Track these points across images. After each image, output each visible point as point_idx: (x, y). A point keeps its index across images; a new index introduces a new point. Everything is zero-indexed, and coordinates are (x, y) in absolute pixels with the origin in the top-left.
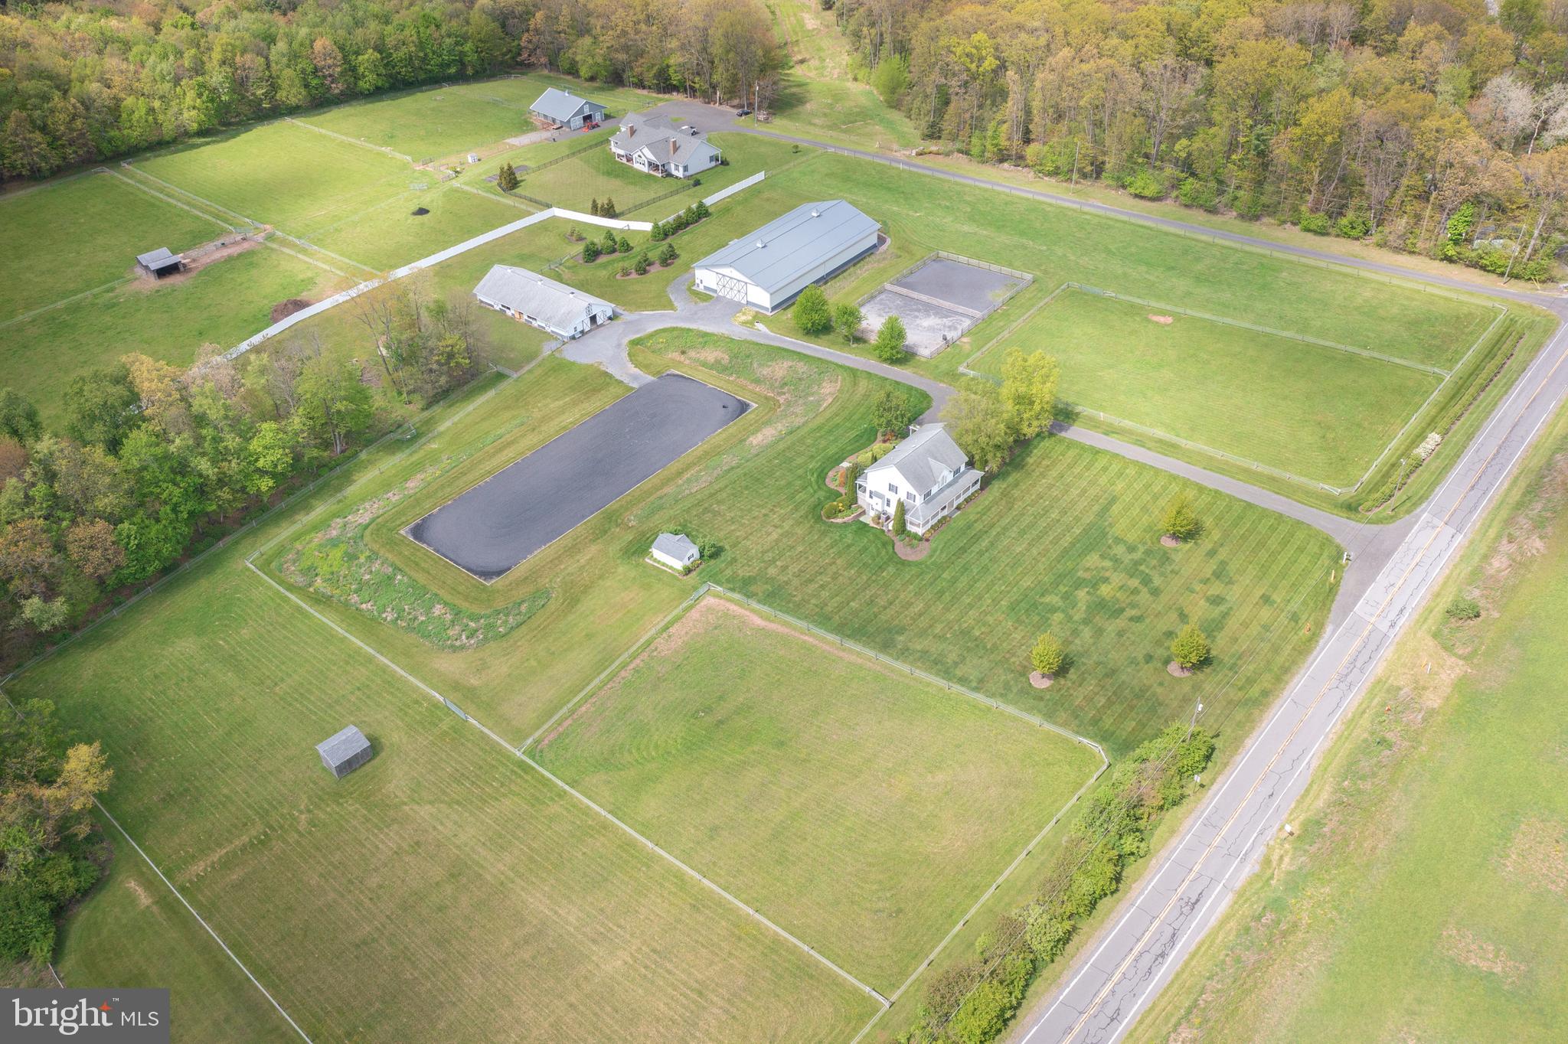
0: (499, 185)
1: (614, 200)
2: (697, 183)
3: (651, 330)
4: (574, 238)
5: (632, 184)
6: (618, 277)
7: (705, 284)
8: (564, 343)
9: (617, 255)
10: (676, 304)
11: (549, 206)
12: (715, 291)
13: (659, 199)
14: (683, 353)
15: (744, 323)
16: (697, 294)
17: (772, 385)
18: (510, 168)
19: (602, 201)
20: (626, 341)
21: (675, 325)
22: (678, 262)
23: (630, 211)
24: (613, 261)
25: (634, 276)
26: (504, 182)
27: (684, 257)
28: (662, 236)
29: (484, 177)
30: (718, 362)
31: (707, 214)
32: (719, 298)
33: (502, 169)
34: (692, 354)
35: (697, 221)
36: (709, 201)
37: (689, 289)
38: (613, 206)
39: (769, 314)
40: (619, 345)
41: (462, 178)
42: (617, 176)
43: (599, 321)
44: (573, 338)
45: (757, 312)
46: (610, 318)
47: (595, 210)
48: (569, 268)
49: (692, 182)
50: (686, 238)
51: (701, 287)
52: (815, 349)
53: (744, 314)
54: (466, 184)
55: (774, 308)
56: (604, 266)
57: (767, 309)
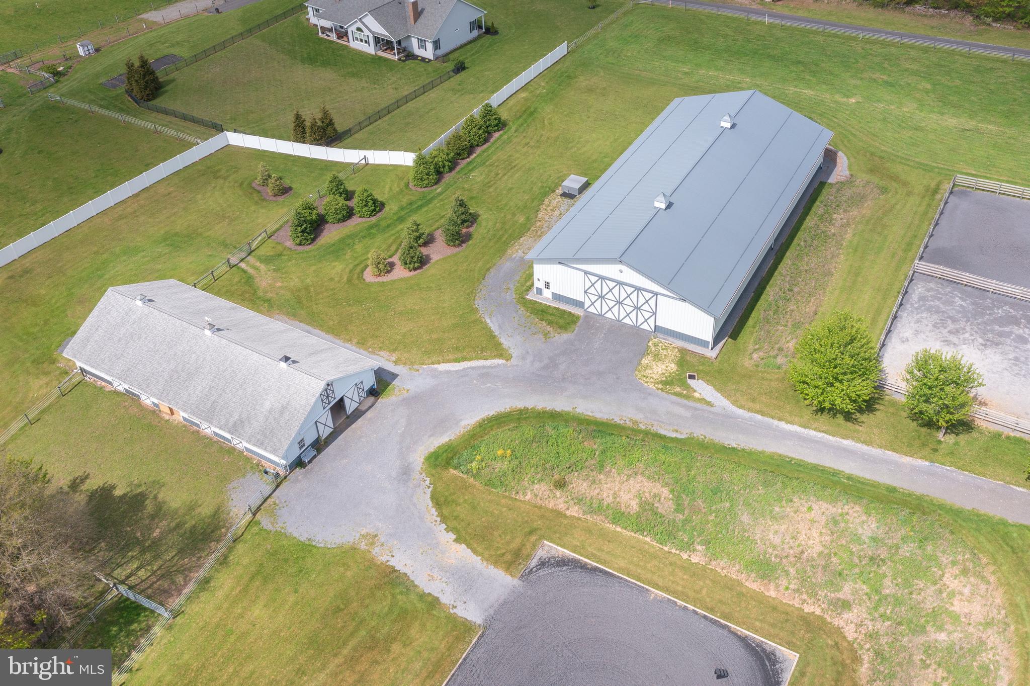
0: (129, 92)
1: (327, 107)
2: (460, 68)
3: (469, 420)
4: (269, 190)
5: (353, 75)
6: (369, 276)
7: (554, 288)
8: (279, 481)
9: (355, 221)
10: (505, 342)
11: (219, 129)
12: (580, 304)
13: (407, 99)
14: (561, 484)
15: (667, 383)
16: (541, 312)
17: (803, 579)
18: (144, 63)
19: (311, 113)
20: (418, 458)
21: (520, 404)
22: (478, 231)
23: (361, 126)
24: (351, 236)
25: (400, 272)
26: (136, 89)
27: (487, 220)
28: (433, 177)
29: (103, 80)
30: (648, 507)
31: (501, 125)
32: (589, 316)
33: (130, 66)
34: (579, 485)
35: (486, 141)
36: (495, 100)
37: (523, 301)
38: (331, 123)
39: (712, 354)
40: (406, 471)
41: (66, 85)
42: (326, 64)
43: (350, 407)
44: (299, 463)
45: (682, 351)
46: (374, 393)
47: (300, 133)
48: (267, 260)
49: (450, 66)
50: (478, 176)
51: (547, 294)
52: (864, 457)
53: (657, 357)
54: (73, 94)
55: (717, 340)
56: (336, 251)
57: (704, 343)
